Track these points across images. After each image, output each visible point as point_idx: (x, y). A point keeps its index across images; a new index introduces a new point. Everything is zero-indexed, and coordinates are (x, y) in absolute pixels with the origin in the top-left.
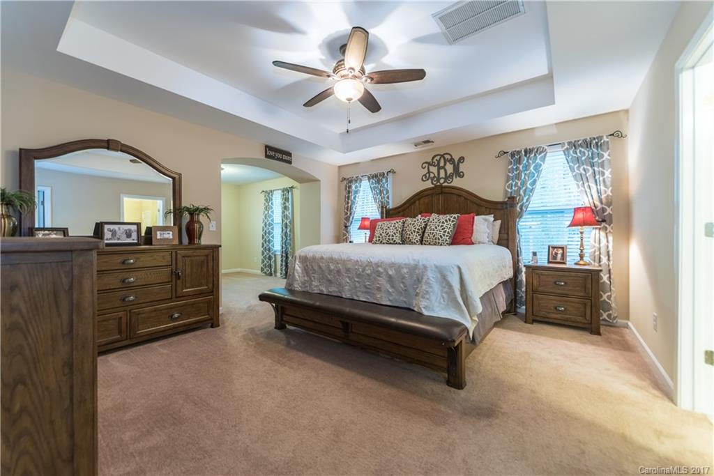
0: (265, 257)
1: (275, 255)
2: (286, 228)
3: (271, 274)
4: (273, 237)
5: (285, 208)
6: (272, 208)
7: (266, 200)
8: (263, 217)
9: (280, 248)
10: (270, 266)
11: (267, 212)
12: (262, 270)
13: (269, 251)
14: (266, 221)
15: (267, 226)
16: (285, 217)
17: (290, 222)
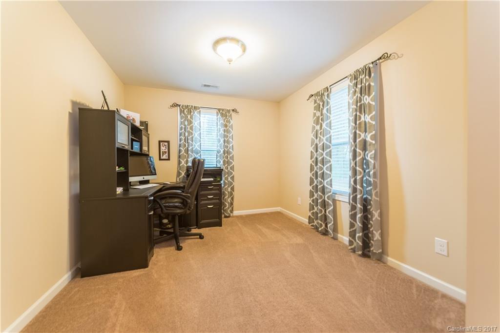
0: (315, 201)
1: (334, 201)
2: (364, 149)
3: (325, 233)
4: (330, 169)
5: (361, 108)
6: (328, 118)
7: (317, 108)
8: (312, 136)
9: (347, 189)
10: (325, 218)
11: (318, 127)
12: (311, 220)
13: (323, 193)
14: (317, 141)
15: (320, 151)
16: (358, 126)
17: (374, 137)
